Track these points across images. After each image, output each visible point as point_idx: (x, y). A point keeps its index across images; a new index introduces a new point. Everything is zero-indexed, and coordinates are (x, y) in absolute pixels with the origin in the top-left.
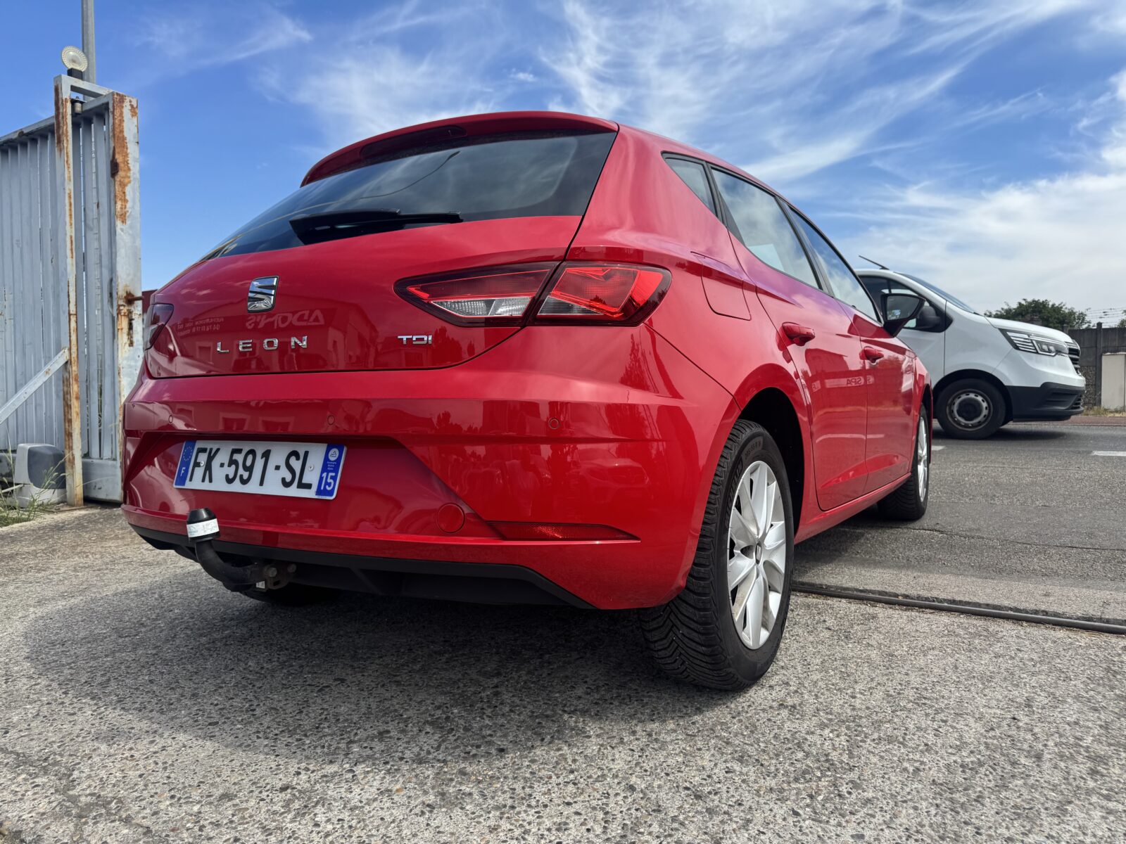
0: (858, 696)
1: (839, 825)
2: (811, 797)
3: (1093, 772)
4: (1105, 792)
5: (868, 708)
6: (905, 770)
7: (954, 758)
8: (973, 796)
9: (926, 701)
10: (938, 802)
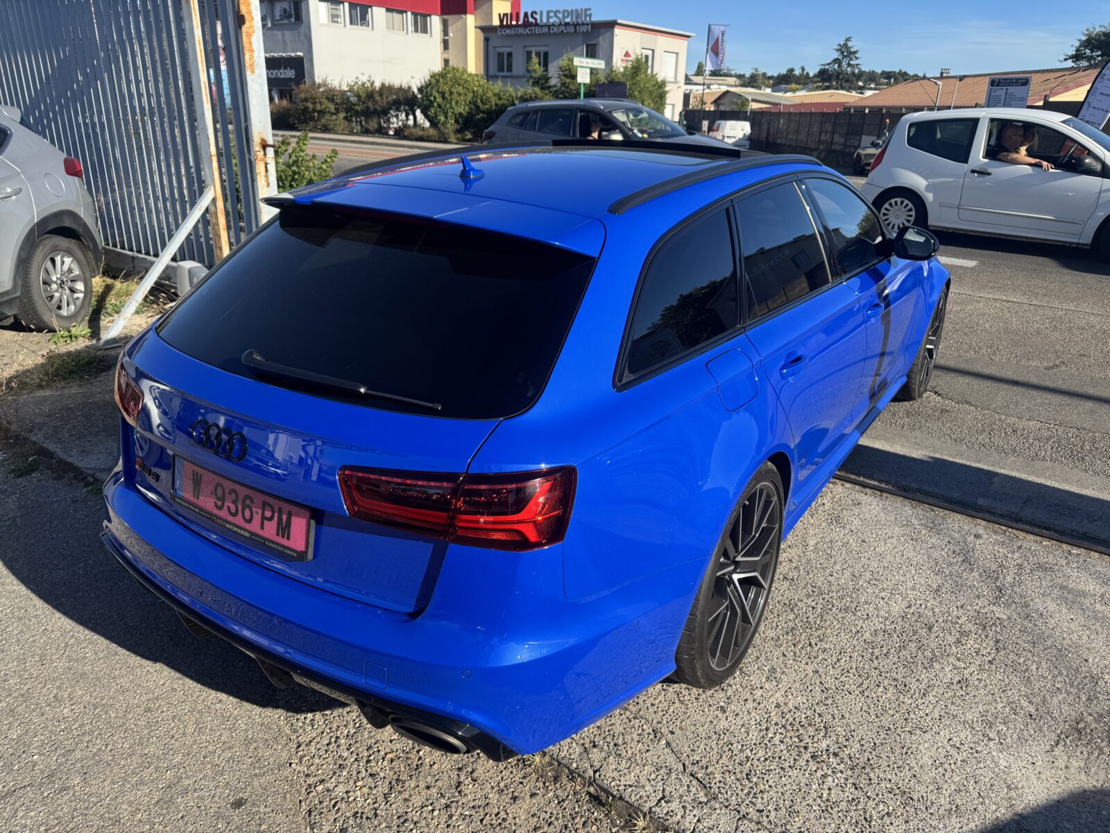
0: (835, 574)
1: (807, 664)
2: (794, 645)
3: (958, 641)
4: (959, 656)
5: (839, 585)
6: (851, 631)
7: (882, 625)
8: (885, 652)
9: (875, 582)
10: (864, 654)
